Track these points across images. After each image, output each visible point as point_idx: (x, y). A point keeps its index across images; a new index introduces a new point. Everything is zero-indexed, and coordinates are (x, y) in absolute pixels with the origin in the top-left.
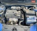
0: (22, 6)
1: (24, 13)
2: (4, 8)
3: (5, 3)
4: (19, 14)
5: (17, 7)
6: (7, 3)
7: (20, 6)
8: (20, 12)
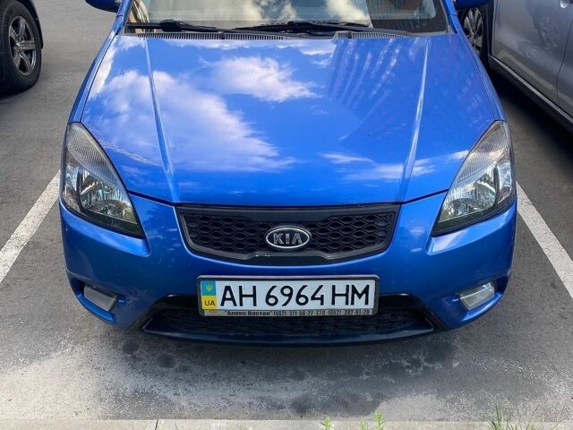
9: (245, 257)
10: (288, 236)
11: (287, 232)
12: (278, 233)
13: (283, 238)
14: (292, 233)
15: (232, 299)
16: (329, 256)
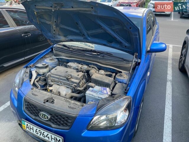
0: (91, 64)
1: (88, 78)
2: (53, 62)
3: (60, 53)
4: (77, 78)
5: (80, 66)
6: (63, 54)
7: (88, 64)
8: (81, 74)
9: (34, 117)
10: (44, 115)
11: (44, 114)
12: (42, 114)
13: (43, 116)
14: (45, 115)
15: (28, 128)
16: (53, 126)
